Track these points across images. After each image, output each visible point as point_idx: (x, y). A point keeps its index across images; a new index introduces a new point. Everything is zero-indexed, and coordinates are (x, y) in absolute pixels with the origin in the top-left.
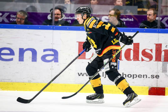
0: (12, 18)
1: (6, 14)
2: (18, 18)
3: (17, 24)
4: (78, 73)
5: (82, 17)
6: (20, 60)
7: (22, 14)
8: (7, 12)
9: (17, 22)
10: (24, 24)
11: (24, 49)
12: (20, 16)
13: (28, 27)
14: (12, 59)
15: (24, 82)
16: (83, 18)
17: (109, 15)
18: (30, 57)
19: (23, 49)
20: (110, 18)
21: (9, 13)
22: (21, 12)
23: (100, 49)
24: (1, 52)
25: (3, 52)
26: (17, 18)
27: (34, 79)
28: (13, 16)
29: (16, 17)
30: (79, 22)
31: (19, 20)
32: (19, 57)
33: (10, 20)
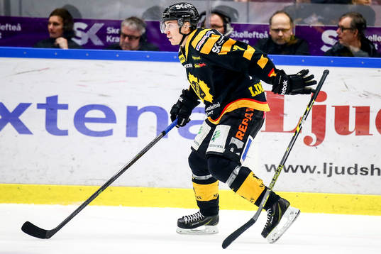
0: (109, 35)
1: (97, 27)
2: (125, 36)
3: (121, 49)
4: (266, 166)
5: (180, 29)
6: (128, 135)
7: (134, 26)
8: (100, 21)
9: (121, 43)
10: (140, 50)
11: (139, 108)
12: (128, 30)
13: (148, 57)
14: (109, 133)
15: (138, 186)
16: (182, 31)
17: (339, 27)
18: (153, 127)
19: (136, 107)
20: (341, 36)
21: (102, 25)
22: (131, 21)
23: (218, 105)
24: (84, 115)
25: (90, 114)
26: (122, 36)
27: (162, 180)
28: (113, 31)
29: (120, 32)
30: (170, 40)
31: (127, 39)
32: (127, 126)
33: (106, 39)
